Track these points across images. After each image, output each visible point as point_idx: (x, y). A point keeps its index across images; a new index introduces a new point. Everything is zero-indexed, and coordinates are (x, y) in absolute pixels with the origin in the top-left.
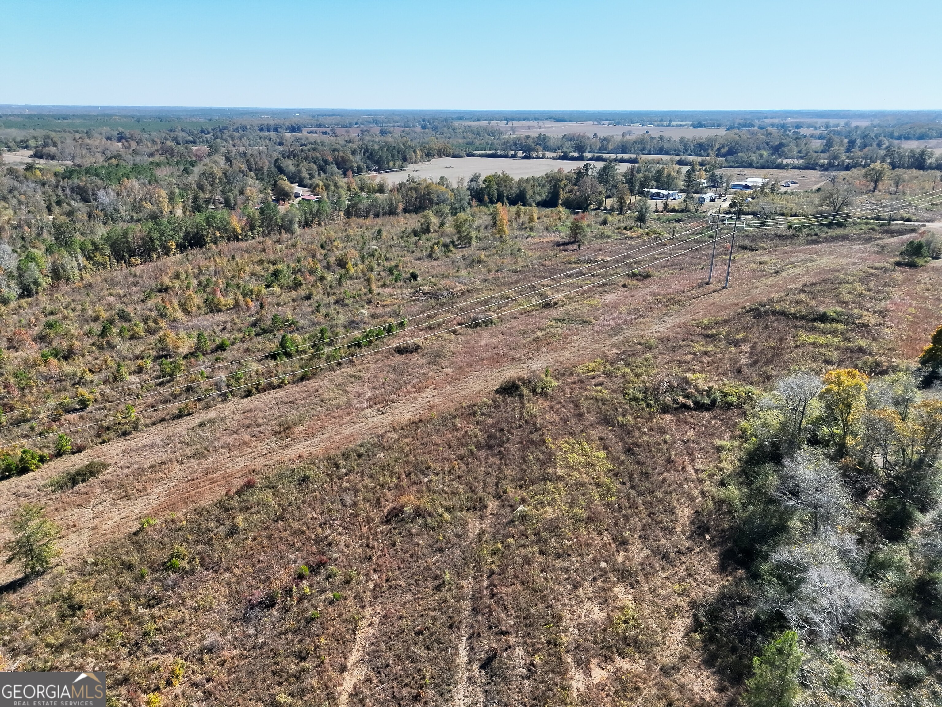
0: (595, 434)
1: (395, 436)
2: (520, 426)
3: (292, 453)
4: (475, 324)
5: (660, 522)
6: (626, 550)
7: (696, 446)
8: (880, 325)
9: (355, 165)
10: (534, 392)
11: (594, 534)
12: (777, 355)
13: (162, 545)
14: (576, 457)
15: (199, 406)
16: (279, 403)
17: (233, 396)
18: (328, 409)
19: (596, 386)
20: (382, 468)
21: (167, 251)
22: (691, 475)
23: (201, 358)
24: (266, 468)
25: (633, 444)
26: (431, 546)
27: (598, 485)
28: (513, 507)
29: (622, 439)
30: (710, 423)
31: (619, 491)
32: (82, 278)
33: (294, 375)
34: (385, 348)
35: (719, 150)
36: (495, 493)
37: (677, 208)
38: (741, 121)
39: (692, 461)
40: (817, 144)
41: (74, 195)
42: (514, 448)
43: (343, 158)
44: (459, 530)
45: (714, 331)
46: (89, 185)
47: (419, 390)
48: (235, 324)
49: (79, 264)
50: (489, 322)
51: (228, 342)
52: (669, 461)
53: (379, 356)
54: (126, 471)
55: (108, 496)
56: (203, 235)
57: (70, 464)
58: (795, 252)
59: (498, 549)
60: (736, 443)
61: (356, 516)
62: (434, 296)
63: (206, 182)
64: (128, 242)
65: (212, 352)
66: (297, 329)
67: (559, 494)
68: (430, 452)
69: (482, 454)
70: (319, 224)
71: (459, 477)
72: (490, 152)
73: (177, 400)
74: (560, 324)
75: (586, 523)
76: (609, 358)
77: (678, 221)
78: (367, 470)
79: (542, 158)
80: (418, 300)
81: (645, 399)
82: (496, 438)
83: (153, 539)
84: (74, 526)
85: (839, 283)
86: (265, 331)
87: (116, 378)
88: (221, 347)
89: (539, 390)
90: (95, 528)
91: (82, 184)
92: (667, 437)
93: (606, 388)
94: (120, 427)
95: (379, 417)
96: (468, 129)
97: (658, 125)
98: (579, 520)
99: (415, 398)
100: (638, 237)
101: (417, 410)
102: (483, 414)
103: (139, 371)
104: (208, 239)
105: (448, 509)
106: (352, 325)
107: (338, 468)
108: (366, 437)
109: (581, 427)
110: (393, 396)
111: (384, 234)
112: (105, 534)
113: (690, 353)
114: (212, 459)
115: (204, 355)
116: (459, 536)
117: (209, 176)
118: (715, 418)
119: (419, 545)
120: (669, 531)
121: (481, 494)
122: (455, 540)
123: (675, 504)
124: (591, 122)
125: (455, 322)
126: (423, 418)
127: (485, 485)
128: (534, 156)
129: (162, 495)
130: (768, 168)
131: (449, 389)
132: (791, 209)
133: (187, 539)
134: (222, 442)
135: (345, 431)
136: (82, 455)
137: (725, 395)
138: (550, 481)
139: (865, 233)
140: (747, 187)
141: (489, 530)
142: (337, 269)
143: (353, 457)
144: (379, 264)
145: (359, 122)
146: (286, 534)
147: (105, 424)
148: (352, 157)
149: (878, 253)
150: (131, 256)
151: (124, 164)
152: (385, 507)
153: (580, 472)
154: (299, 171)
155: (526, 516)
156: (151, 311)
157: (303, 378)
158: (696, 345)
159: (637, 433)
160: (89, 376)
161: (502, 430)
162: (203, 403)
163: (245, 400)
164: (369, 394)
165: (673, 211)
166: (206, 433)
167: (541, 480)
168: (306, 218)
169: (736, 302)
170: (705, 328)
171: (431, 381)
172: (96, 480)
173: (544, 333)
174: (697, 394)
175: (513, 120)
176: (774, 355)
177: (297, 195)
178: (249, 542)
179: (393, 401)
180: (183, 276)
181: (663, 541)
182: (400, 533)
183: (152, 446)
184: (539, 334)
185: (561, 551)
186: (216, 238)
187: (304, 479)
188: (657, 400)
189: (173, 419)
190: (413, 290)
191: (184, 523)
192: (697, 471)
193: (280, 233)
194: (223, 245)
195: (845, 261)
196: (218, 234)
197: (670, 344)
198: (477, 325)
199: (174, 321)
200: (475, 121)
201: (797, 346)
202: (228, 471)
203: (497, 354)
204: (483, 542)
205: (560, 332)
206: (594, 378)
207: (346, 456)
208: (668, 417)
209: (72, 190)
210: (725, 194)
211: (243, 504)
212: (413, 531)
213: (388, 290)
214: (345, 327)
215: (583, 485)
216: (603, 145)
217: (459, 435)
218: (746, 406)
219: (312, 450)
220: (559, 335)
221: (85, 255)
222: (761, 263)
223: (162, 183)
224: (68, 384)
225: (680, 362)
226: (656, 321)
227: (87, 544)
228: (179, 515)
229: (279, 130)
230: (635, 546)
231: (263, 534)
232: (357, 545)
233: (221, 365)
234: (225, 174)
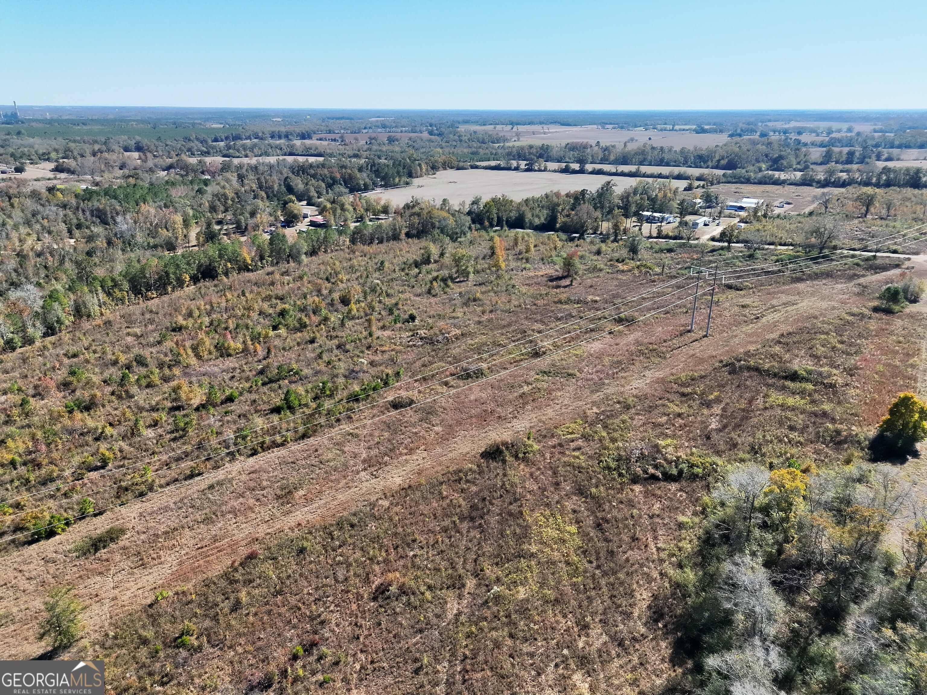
0: (569, 505)
1: (386, 503)
2: (501, 496)
3: (291, 520)
4: (467, 376)
5: (620, 606)
6: (588, 635)
7: (661, 522)
8: (847, 385)
9: (362, 182)
10: (516, 457)
11: (559, 618)
12: (746, 418)
13: (174, 620)
14: (550, 531)
15: (209, 465)
16: (283, 462)
17: (240, 454)
18: (326, 472)
19: (574, 450)
20: (372, 541)
21: (181, 283)
22: (652, 554)
23: (212, 410)
24: (268, 537)
25: (602, 519)
26: (413, 627)
27: (568, 563)
28: (488, 588)
29: (593, 513)
30: (675, 495)
31: (585, 571)
32: (102, 314)
33: (296, 432)
34: (381, 402)
35: (719, 161)
36: (473, 571)
37: (670, 234)
38: (744, 126)
39: (655, 538)
40: (816, 154)
41: (94, 219)
42: (493, 520)
43: (350, 175)
44: (438, 611)
45: (689, 390)
46: (108, 208)
47: (411, 451)
48: (243, 371)
49: (99, 300)
50: (479, 374)
51: (236, 394)
52: (634, 539)
53: (375, 411)
54: (143, 537)
55: (126, 564)
56: (215, 267)
57: (92, 528)
58: (778, 292)
59: (472, 633)
60: (697, 520)
61: (348, 592)
62: (430, 341)
63: (219, 203)
64: (145, 277)
65: (222, 403)
66: (301, 379)
67: (532, 572)
68: (416, 523)
69: (464, 526)
70: (326, 252)
71: (442, 551)
72: (493, 163)
73: (189, 458)
74: (546, 378)
75: (554, 605)
76: (589, 420)
77: (670, 251)
78: (358, 542)
79: (544, 171)
80: (414, 345)
81: (617, 468)
82: (477, 509)
83: (166, 612)
84: (97, 595)
85: (815, 333)
86: (271, 381)
87: (134, 432)
88: (230, 399)
89: (521, 455)
90: (115, 599)
91: (101, 207)
92: (635, 512)
93: (583, 454)
94: (138, 487)
95: (372, 481)
96: (473, 137)
97: (661, 130)
98: (547, 602)
99: (407, 461)
100: (630, 271)
101: (407, 474)
102: (467, 481)
103: (155, 424)
104: (220, 271)
105: (430, 588)
106: (351, 375)
107: (332, 539)
108: (359, 504)
109: (557, 497)
110: (386, 458)
111: (387, 264)
112: (124, 606)
113: (665, 414)
114: (219, 525)
115: (214, 407)
116: (438, 616)
117: (222, 197)
118: (681, 490)
119: (401, 624)
120: (628, 615)
121: (461, 571)
122: (435, 621)
123: (635, 586)
124: (595, 126)
125: (448, 373)
126: (412, 483)
127: (464, 561)
128: (536, 168)
129: (174, 563)
130: (765, 183)
131: (439, 450)
132: (781, 238)
133: (196, 613)
134: (229, 507)
135: (341, 497)
136: (103, 517)
137: (692, 466)
138: (524, 558)
139: (849, 269)
140: (741, 208)
141: (466, 610)
142: (340, 306)
143: (347, 527)
144: (380, 302)
145: (368, 126)
146: (283, 610)
147: (123, 484)
148: (358, 175)
149: (858, 294)
150: (147, 290)
151: (141, 183)
152: (373, 583)
153: (552, 550)
154: (308, 190)
155: (499, 596)
156: (166, 355)
157: (304, 436)
158: (671, 405)
159: (607, 507)
160: (109, 430)
161: (484, 499)
162: (212, 462)
163: (251, 458)
164: (364, 455)
165: (667, 237)
166: (214, 496)
167: (516, 557)
168: (313, 246)
169: (714, 354)
170: (683, 385)
171: (423, 441)
172: (114, 546)
173: (530, 387)
174: (665, 465)
175: (518, 124)
176: (742, 420)
177: (305, 216)
178: (251, 618)
179: (386, 464)
180: (196, 313)
181: (621, 627)
182: (386, 612)
183: (166, 509)
184: (526, 389)
185: (528, 635)
186: (227, 269)
187: (302, 551)
188: (628, 468)
189: (185, 479)
190: (411, 333)
191: (194, 596)
192: (658, 549)
193: (288, 263)
194: (234, 276)
195: (824, 304)
196: (229, 265)
197: (647, 403)
198: (468, 376)
199: (187, 367)
200: (480, 125)
201: (766, 408)
202: (234, 538)
203: (485, 411)
204: (459, 623)
205: (545, 387)
206: (573, 441)
207: (340, 525)
208: (638, 488)
209: (92, 211)
210: (720, 217)
211: (246, 576)
212: (398, 610)
213: (387, 333)
214: (345, 377)
215: (554, 563)
216: (604, 155)
217: (444, 504)
218: (710, 479)
219: (310, 517)
220: (545, 390)
221: (105, 292)
222: (743, 306)
223: (177, 205)
224: (89, 438)
225: (656, 425)
226: (636, 376)
227: (108, 615)
228: (189, 586)
229: (290, 137)
230: (596, 630)
231: (264, 609)
232: (347, 624)
233: (229, 418)
234: (237, 194)
